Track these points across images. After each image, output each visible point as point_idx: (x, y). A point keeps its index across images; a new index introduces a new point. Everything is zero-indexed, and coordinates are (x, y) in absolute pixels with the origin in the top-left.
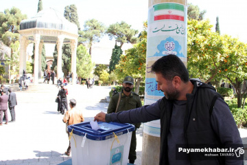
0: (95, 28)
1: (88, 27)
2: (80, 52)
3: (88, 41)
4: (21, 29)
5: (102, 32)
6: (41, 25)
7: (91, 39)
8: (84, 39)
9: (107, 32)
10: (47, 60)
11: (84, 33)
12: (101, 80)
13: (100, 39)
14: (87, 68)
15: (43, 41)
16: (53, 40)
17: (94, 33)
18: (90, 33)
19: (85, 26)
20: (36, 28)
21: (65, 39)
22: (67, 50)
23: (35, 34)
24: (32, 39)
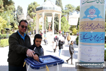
0: (70, 8)
1: (67, 8)
2: (63, 20)
3: (67, 14)
4: (36, 11)
5: (73, 10)
6: (45, 8)
7: (68, 14)
8: (65, 14)
9: (76, 10)
10: (49, 24)
11: (65, 11)
12: (73, 33)
13: (72, 13)
14: (67, 27)
15: (46, 15)
16: (51, 15)
17: (69, 11)
18: (68, 11)
19: (65, 8)
20: (43, 10)
21: (56, 14)
22: (57, 19)
23: (42, 12)
24: (41, 15)
